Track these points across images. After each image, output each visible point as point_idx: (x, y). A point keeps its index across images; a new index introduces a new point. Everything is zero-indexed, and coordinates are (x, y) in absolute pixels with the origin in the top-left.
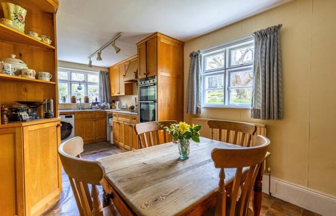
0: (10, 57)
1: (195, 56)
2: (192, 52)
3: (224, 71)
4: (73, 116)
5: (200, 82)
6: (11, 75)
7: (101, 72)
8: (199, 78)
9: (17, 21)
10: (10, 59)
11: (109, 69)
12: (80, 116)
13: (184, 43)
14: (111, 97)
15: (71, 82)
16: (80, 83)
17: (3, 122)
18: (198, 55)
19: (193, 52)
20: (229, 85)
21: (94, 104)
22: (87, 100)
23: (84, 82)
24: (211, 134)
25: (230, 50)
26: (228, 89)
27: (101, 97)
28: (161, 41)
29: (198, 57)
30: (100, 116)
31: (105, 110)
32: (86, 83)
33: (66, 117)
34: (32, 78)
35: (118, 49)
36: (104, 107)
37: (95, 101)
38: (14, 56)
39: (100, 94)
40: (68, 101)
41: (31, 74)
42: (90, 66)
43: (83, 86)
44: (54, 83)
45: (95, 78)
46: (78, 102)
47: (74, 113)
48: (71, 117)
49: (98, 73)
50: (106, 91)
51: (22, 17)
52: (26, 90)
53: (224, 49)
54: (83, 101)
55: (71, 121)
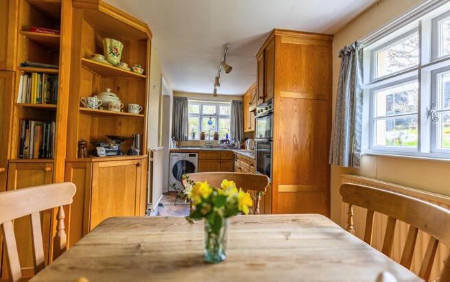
0: (106, 91)
1: (349, 54)
2: (342, 48)
3: (416, 73)
4: (197, 155)
5: (358, 104)
6: (94, 109)
7: (233, 102)
8: (357, 96)
9: (112, 54)
10: (105, 93)
11: (243, 96)
12: (204, 155)
13: (332, 36)
14: (244, 133)
15: (201, 116)
16: (210, 116)
17: (79, 156)
18: (354, 51)
19: (346, 47)
20: (433, 104)
21: (222, 141)
22: (216, 137)
23: (215, 115)
24: (347, 216)
25: (434, 21)
26: (429, 113)
27: (232, 133)
28: (283, 42)
29: (354, 56)
30: (227, 158)
31: (233, 150)
32: (217, 116)
33: (190, 155)
34: (116, 111)
35: (228, 68)
36: (233, 146)
37: (225, 138)
38: (109, 90)
39: (231, 130)
40: (197, 137)
41: (115, 107)
42: (215, 95)
43: (213, 120)
44: (143, 116)
45: (226, 109)
46: (207, 139)
47: (197, 152)
48: (195, 156)
49: (231, 103)
50: (239, 126)
51: (117, 50)
52: (120, 124)
53: (415, 24)
54: (212, 139)
55: (195, 160)
